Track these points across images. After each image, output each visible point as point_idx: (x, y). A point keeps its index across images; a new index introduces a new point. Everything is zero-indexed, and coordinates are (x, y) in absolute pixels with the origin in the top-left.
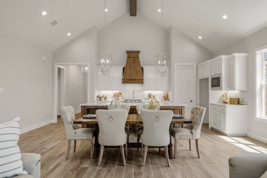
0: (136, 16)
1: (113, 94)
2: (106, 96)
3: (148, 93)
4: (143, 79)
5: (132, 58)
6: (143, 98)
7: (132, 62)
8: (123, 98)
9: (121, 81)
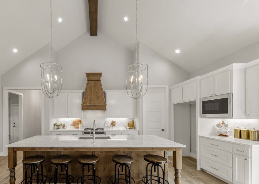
0: (97, 35)
1: (72, 122)
2: (64, 124)
3: (111, 120)
4: (106, 105)
5: (93, 81)
6: (106, 126)
7: (93, 85)
8: (83, 126)
9: (80, 107)
